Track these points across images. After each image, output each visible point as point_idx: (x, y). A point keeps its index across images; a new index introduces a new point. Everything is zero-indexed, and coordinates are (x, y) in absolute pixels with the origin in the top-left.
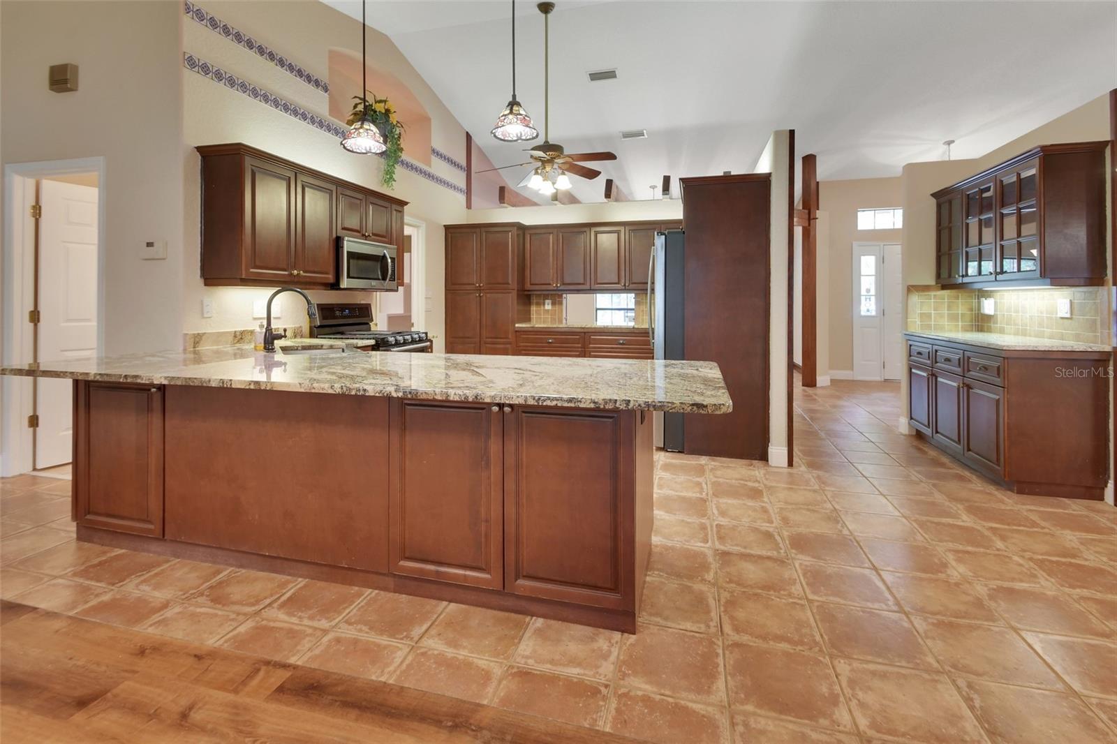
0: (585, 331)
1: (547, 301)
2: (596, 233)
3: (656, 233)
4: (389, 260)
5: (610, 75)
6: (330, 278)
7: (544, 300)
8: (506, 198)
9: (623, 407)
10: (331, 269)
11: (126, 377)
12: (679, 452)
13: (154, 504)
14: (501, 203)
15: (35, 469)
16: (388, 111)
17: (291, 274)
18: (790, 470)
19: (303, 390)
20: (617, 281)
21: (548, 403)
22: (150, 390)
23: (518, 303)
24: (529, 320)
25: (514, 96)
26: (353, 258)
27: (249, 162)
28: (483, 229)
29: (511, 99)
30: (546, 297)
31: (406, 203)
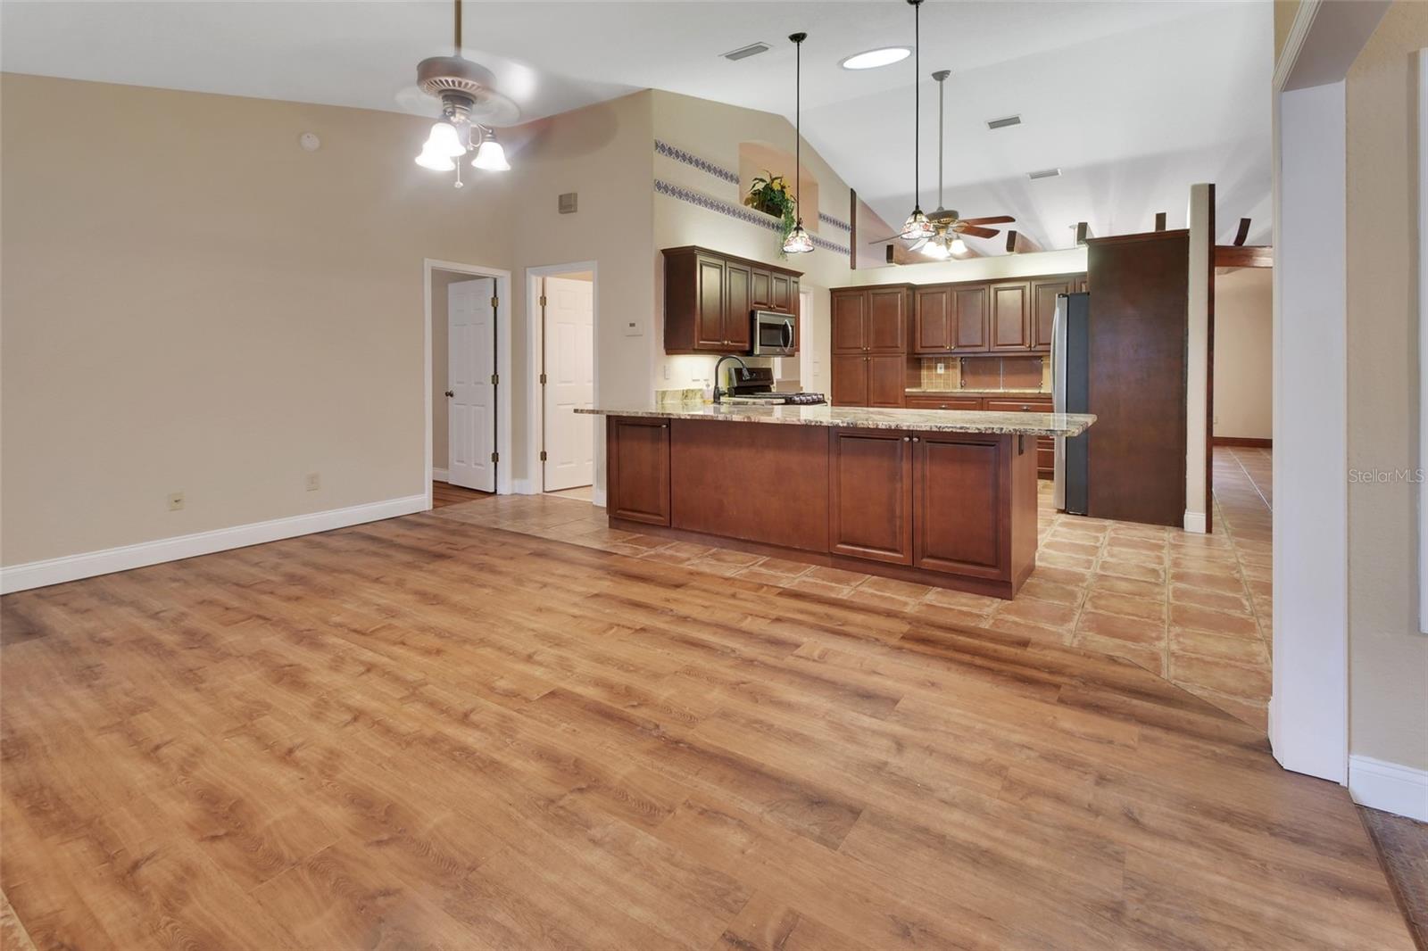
0: (983, 396)
1: (939, 365)
2: (996, 291)
3: (1057, 295)
4: (790, 328)
5: (1014, 121)
6: (747, 346)
7: (936, 364)
8: (894, 257)
9: (998, 432)
10: (747, 338)
11: (663, 414)
12: (1082, 515)
13: (663, 503)
14: (888, 262)
15: (544, 492)
16: (783, 187)
17: (723, 344)
18: (1208, 536)
19: (779, 422)
20: (1021, 342)
21: (946, 430)
22: (660, 426)
23: (908, 368)
24: (919, 385)
25: (917, 207)
26: (764, 328)
27: (700, 259)
28: (870, 292)
29: (914, 209)
30: (938, 360)
31: (801, 274)
